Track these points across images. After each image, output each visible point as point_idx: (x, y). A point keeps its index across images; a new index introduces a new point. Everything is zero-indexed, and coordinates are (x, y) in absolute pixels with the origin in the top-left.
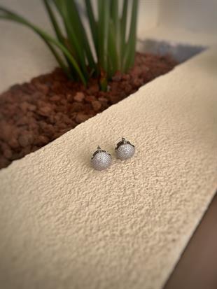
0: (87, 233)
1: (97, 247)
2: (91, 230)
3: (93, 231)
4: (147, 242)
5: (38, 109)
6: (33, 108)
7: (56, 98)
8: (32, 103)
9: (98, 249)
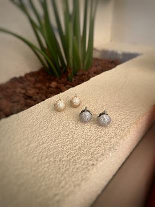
0: (39, 159)
1: (44, 167)
2: (42, 157)
3: (43, 158)
4: (76, 165)
5: (27, 92)
6: (24, 91)
7: (39, 85)
8: (24, 89)
9: (44, 168)
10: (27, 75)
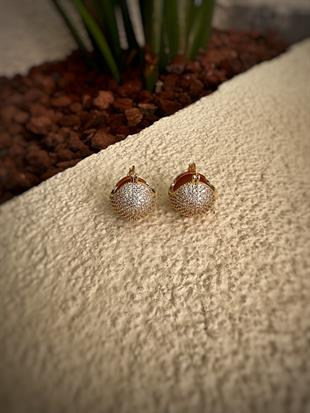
10: (33, 70)
